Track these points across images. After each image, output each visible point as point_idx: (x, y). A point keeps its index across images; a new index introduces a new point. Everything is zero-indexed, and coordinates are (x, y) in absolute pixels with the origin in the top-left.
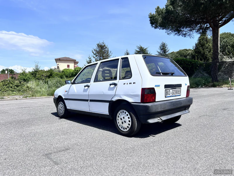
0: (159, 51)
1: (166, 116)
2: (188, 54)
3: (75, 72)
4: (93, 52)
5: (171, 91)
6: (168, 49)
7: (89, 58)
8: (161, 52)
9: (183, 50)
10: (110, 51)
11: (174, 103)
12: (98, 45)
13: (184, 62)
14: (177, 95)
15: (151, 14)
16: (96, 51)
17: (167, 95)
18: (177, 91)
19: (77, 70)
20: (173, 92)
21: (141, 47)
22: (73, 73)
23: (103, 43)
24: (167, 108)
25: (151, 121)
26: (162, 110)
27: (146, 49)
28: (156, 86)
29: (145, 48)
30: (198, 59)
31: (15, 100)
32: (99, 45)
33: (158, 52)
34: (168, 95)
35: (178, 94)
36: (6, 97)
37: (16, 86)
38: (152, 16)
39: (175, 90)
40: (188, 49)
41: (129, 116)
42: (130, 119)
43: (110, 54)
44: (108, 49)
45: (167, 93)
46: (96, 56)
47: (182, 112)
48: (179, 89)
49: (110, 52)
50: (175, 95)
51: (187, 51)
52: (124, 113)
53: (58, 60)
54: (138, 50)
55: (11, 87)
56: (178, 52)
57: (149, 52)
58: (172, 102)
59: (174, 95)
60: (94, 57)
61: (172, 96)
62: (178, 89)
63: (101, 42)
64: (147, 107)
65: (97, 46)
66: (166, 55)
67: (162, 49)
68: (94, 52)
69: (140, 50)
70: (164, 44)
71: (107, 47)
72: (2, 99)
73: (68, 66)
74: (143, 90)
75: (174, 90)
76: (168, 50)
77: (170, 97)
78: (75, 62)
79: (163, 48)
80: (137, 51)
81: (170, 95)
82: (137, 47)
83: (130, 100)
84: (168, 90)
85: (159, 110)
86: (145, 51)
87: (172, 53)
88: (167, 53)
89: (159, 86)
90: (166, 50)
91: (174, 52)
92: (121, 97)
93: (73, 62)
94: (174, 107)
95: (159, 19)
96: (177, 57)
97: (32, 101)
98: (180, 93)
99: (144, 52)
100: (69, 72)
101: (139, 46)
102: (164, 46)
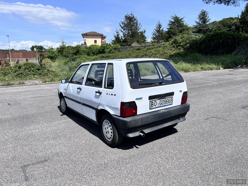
0: (198, 20)
1: (151, 128)
2: (233, 24)
3: (102, 48)
4: (120, 25)
5: (158, 101)
6: (209, 18)
7: (117, 32)
8: (200, 22)
9: (228, 19)
10: (139, 23)
11: (160, 114)
12: (126, 17)
13: (225, 36)
14: (166, 104)
17: (152, 107)
18: (167, 100)
19: (104, 46)
20: (161, 102)
21: (176, 17)
22: (100, 49)
23: (132, 14)
24: (150, 121)
25: (131, 135)
26: (144, 123)
27: (181, 19)
28: (137, 99)
29: (180, 18)
30: (242, 32)
31: (35, 85)
32: (127, 17)
33: (196, 22)
34: (154, 107)
35: (168, 104)
36: (27, 82)
37: (37, 69)
39: (164, 99)
40: (234, 17)
41: (111, 127)
42: (112, 131)
43: (139, 27)
44: (137, 21)
45: (152, 104)
46: (124, 30)
47: (174, 121)
48: (171, 98)
49: (139, 25)
50: (164, 105)
51: (232, 19)
52: (108, 123)
53: (85, 35)
54: (173, 20)
55: (33, 71)
56: (221, 21)
57: (185, 23)
58: (157, 114)
59: (162, 105)
60: (122, 31)
61: (160, 107)
62: (168, 99)
63: (129, 14)
64: (125, 122)
65: (124, 18)
66: (206, 25)
67: (200, 19)
68: (122, 26)
69: (175, 20)
70: (205, 12)
71: (136, 19)
72: (23, 85)
73: (95, 42)
74: (123, 104)
75: (162, 100)
76: (209, 20)
77: (157, 108)
78: (103, 37)
79: (203, 16)
80: (171, 22)
81: (157, 106)
82: (172, 17)
83: (112, 112)
84: (154, 102)
85: (140, 124)
86: (181, 21)
87: (214, 22)
88: (208, 23)
89: (141, 98)
90: (206, 19)
91: (216, 21)
92: (104, 107)
93: (100, 37)
94: (160, 119)
96: (219, 27)
97: (50, 86)
98: (171, 102)
100: (95, 48)
101: (174, 16)
102: (204, 15)
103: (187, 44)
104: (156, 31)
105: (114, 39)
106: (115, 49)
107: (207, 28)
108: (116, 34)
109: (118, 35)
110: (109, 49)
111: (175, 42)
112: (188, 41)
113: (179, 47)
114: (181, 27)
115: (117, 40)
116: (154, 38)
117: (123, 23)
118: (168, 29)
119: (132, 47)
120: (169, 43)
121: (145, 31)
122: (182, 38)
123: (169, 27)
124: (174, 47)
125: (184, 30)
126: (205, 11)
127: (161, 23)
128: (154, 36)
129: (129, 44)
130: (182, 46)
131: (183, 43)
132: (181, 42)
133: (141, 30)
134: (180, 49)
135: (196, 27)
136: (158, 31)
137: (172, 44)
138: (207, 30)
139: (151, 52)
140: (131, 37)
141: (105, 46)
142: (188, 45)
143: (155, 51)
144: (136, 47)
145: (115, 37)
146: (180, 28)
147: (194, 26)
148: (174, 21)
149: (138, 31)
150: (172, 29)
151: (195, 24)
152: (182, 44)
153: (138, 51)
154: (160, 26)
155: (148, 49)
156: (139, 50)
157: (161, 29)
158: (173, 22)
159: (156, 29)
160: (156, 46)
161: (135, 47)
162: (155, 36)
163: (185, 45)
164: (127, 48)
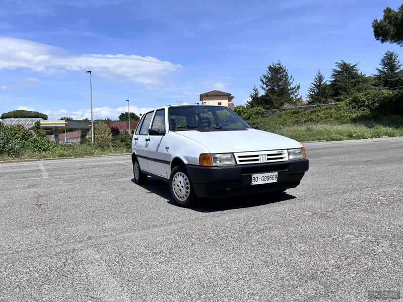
0: (381, 67)
4: (262, 80)
6: (399, 64)
7: (254, 90)
8: (385, 70)
10: (289, 75)
12: (270, 68)
15: (376, 21)
16: (267, 78)
19: (239, 111)
21: (345, 64)
23: (278, 64)
27: (353, 67)
29: (352, 65)
32: (272, 68)
33: (378, 69)
38: (379, 25)
43: (290, 81)
44: (286, 73)
46: (267, 86)
49: (290, 78)
57: (359, 72)
60: (263, 88)
65: (268, 70)
66: (394, 74)
67: (385, 65)
68: (264, 80)
69: (342, 69)
70: (392, 55)
71: (285, 71)
73: (220, 103)
76: (400, 66)
79: (389, 61)
80: (335, 71)
82: (338, 64)
86: (353, 70)
88: (398, 71)
90: (395, 65)
93: (227, 97)
95: (392, 30)
99: (350, 72)
101: (340, 62)
102: (391, 58)
103: (375, 102)
104: (314, 86)
105: (250, 99)
106: (257, 113)
107: (397, 78)
108: (253, 92)
109: (256, 94)
110: (246, 115)
111: (355, 100)
112: (377, 99)
113: (362, 108)
114: (353, 78)
115: (256, 101)
116: (312, 96)
117: (265, 76)
118: (331, 81)
119: (284, 110)
120: (346, 102)
121: (299, 87)
122: (366, 95)
123: (334, 79)
124: (355, 107)
125: (358, 82)
126: (393, 53)
127: (323, 74)
128: (311, 93)
129: (276, 105)
130: (367, 106)
131: (368, 102)
132: (365, 101)
133: (292, 86)
134: (364, 110)
135: (378, 77)
136: (318, 86)
137: (350, 103)
138: (396, 81)
139: (318, 116)
140: (278, 96)
141: (241, 109)
142: (376, 104)
143: (324, 114)
144: (291, 109)
145: (252, 97)
146: (353, 80)
147: (374, 75)
148: (340, 70)
149: (289, 88)
150: (338, 82)
151: (377, 73)
152: (366, 103)
153: (297, 115)
154: (320, 79)
155: (312, 112)
156: (296, 113)
157: (323, 83)
158: (339, 72)
159: (315, 83)
160: (324, 108)
161: (288, 109)
162: (313, 94)
163: (372, 104)
164: (276, 111)
